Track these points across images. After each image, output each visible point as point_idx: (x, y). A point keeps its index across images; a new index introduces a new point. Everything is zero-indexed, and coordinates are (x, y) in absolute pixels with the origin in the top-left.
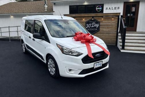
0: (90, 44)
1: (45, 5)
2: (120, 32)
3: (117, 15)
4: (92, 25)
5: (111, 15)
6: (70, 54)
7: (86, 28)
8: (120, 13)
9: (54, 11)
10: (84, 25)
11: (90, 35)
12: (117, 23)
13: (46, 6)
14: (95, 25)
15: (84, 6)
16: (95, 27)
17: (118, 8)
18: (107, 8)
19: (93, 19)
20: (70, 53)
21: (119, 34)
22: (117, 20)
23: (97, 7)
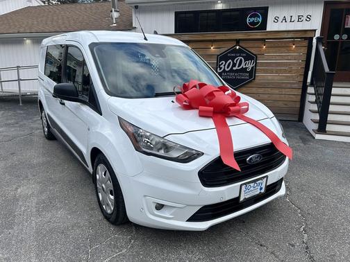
0: (229, 122)
1: (112, 11)
2: (312, 84)
3: (306, 36)
4: (234, 65)
5: (290, 36)
6: (162, 152)
7: (219, 71)
8: (315, 31)
9: (134, 26)
10: (213, 63)
11: (230, 92)
12: (304, 58)
13: (115, 15)
14: (243, 65)
15: (214, 14)
16: (244, 70)
17: (309, 18)
18: (276, 19)
19: (238, 47)
20: (161, 149)
21: (311, 90)
22: (304, 50)
23: (251, 17)
